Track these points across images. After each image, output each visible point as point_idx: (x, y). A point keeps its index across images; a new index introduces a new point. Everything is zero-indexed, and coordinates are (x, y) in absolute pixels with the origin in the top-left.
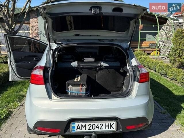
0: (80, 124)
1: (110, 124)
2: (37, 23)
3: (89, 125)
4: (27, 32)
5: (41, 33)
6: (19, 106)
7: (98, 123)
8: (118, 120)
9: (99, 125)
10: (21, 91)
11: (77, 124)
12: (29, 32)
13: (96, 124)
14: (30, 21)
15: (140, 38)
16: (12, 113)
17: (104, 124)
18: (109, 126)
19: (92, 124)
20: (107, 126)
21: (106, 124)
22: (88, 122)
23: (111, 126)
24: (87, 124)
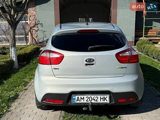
0: (80, 97)
1: (104, 97)
2: (35, 13)
3: (86, 98)
4: (25, 22)
5: (38, 23)
6: (24, 90)
7: (94, 96)
8: (111, 94)
9: (95, 98)
10: (24, 78)
11: (77, 97)
12: (27, 22)
13: (93, 97)
14: (28, 10)
15: (145, 26)
16: (19, 95)
17: (99, 97)
18: (103, 99)
19: (89, 96)
20: (102, 99)
21: (101, 97)
22: (86, 95)
23: (105, 99)
24: (85, 97)
